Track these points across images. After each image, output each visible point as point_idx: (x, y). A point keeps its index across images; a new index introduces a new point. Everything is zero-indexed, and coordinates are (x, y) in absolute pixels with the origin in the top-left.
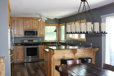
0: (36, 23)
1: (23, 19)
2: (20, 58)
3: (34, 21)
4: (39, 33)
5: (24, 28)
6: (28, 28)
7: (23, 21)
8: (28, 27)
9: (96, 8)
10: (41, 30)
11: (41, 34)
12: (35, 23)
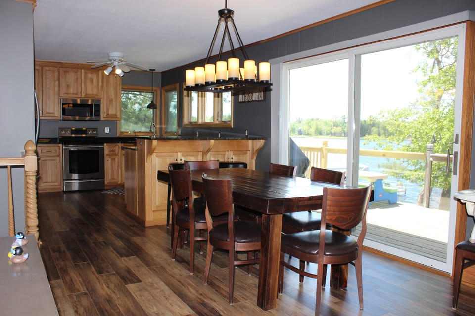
0: (95, 80)
1: (56, 69)
2: (50, 180)
3: (89, 75)
4: (105, 110)
5: (62, 95)
6: (74, 94)
7: (57, 74)
8: (71, 91)
9: (259, 42)
10: (111, 101)
11: (110, 112)
12: (92, 80)
